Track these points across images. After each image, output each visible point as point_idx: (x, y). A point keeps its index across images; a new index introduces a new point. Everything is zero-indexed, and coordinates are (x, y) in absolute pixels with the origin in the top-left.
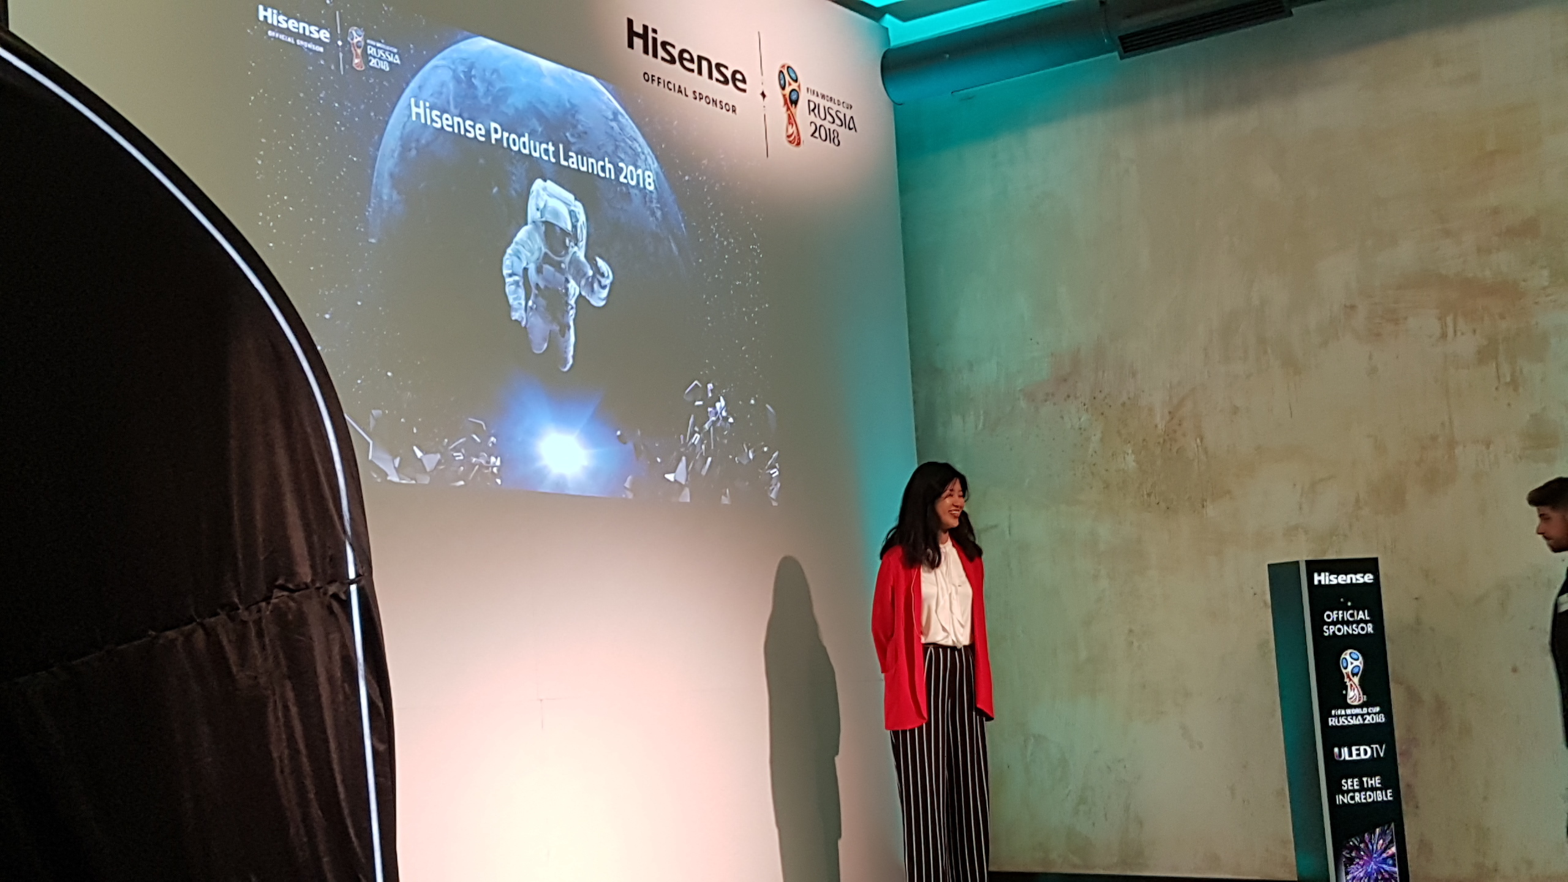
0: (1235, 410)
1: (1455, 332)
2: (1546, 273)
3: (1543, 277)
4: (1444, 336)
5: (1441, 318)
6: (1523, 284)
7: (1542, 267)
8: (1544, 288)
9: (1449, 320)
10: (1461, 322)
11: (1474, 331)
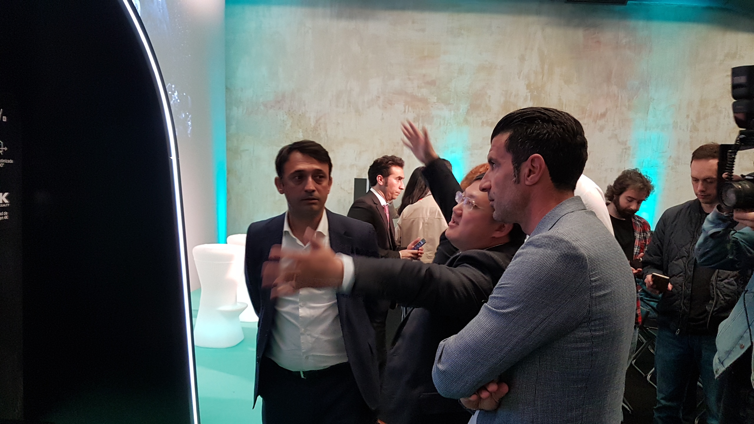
0: (338, 124)
1: (408, 111)
2: (436, 98)
3: (434, 99)
4: (405, 112)
5: (405, 106)
6: (429, 100)
7: (435, 96)
8: (435, 103)
9: (407, 107)
10: (410, 108)
11: (413, 112)
